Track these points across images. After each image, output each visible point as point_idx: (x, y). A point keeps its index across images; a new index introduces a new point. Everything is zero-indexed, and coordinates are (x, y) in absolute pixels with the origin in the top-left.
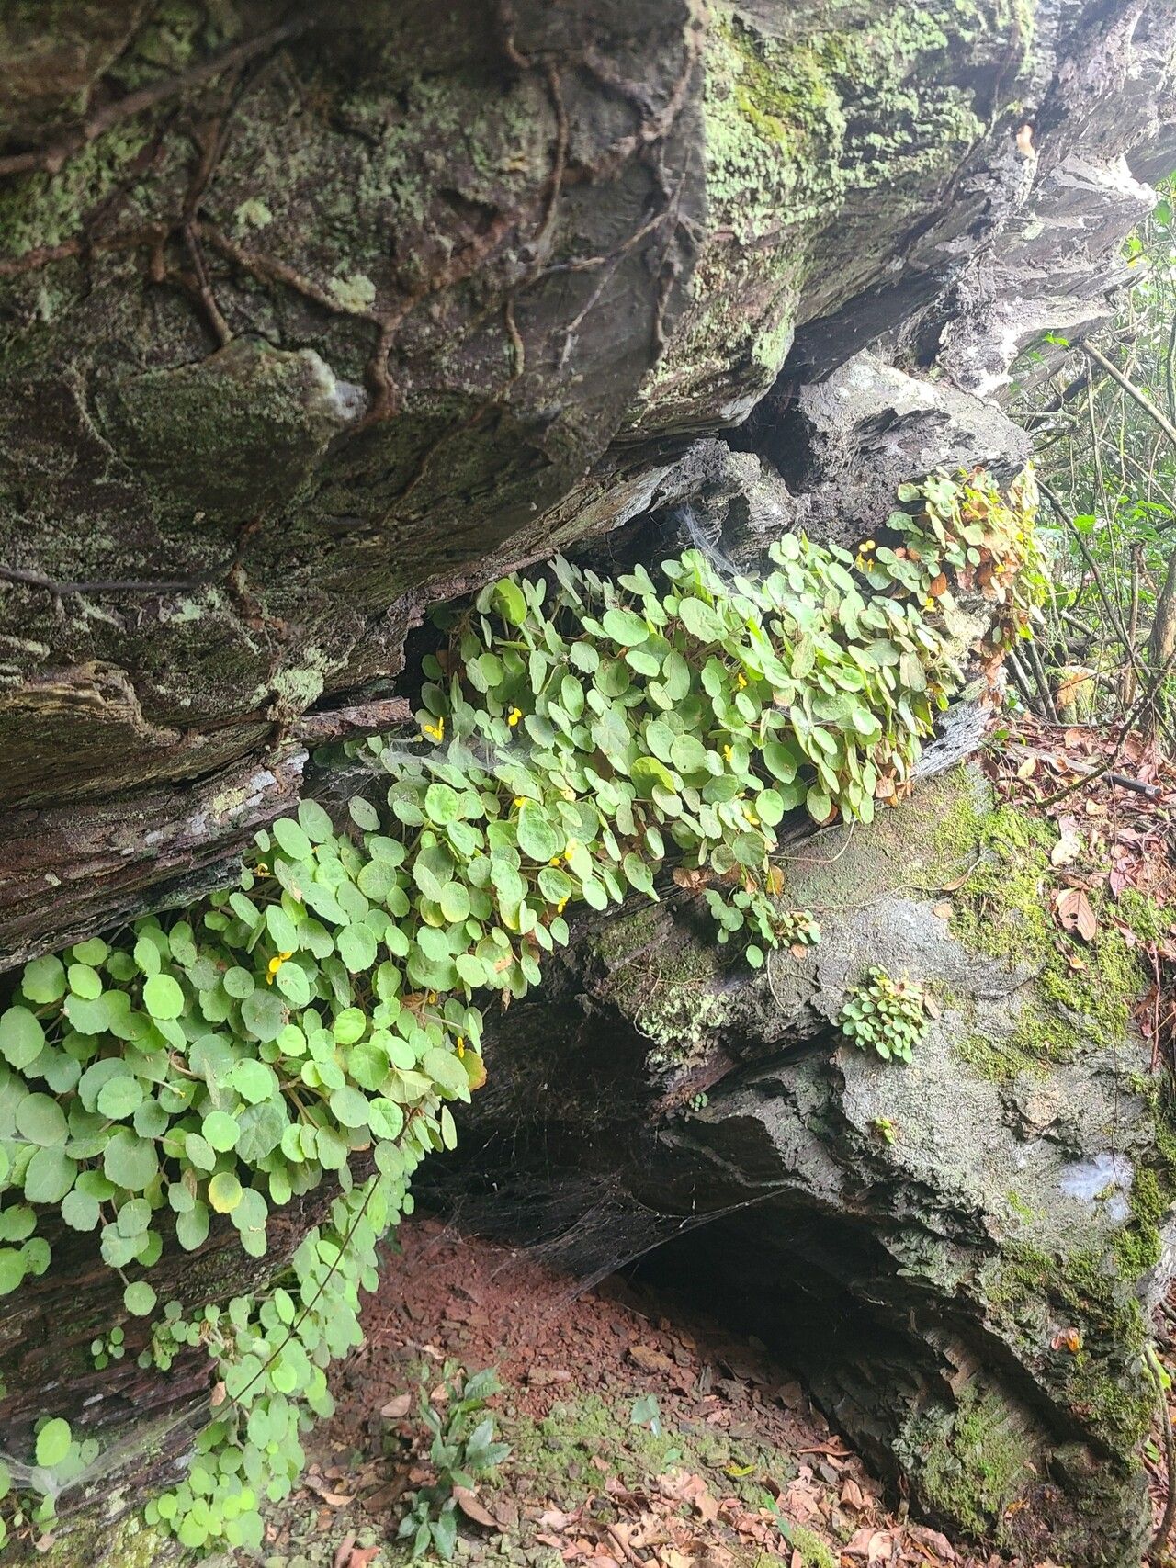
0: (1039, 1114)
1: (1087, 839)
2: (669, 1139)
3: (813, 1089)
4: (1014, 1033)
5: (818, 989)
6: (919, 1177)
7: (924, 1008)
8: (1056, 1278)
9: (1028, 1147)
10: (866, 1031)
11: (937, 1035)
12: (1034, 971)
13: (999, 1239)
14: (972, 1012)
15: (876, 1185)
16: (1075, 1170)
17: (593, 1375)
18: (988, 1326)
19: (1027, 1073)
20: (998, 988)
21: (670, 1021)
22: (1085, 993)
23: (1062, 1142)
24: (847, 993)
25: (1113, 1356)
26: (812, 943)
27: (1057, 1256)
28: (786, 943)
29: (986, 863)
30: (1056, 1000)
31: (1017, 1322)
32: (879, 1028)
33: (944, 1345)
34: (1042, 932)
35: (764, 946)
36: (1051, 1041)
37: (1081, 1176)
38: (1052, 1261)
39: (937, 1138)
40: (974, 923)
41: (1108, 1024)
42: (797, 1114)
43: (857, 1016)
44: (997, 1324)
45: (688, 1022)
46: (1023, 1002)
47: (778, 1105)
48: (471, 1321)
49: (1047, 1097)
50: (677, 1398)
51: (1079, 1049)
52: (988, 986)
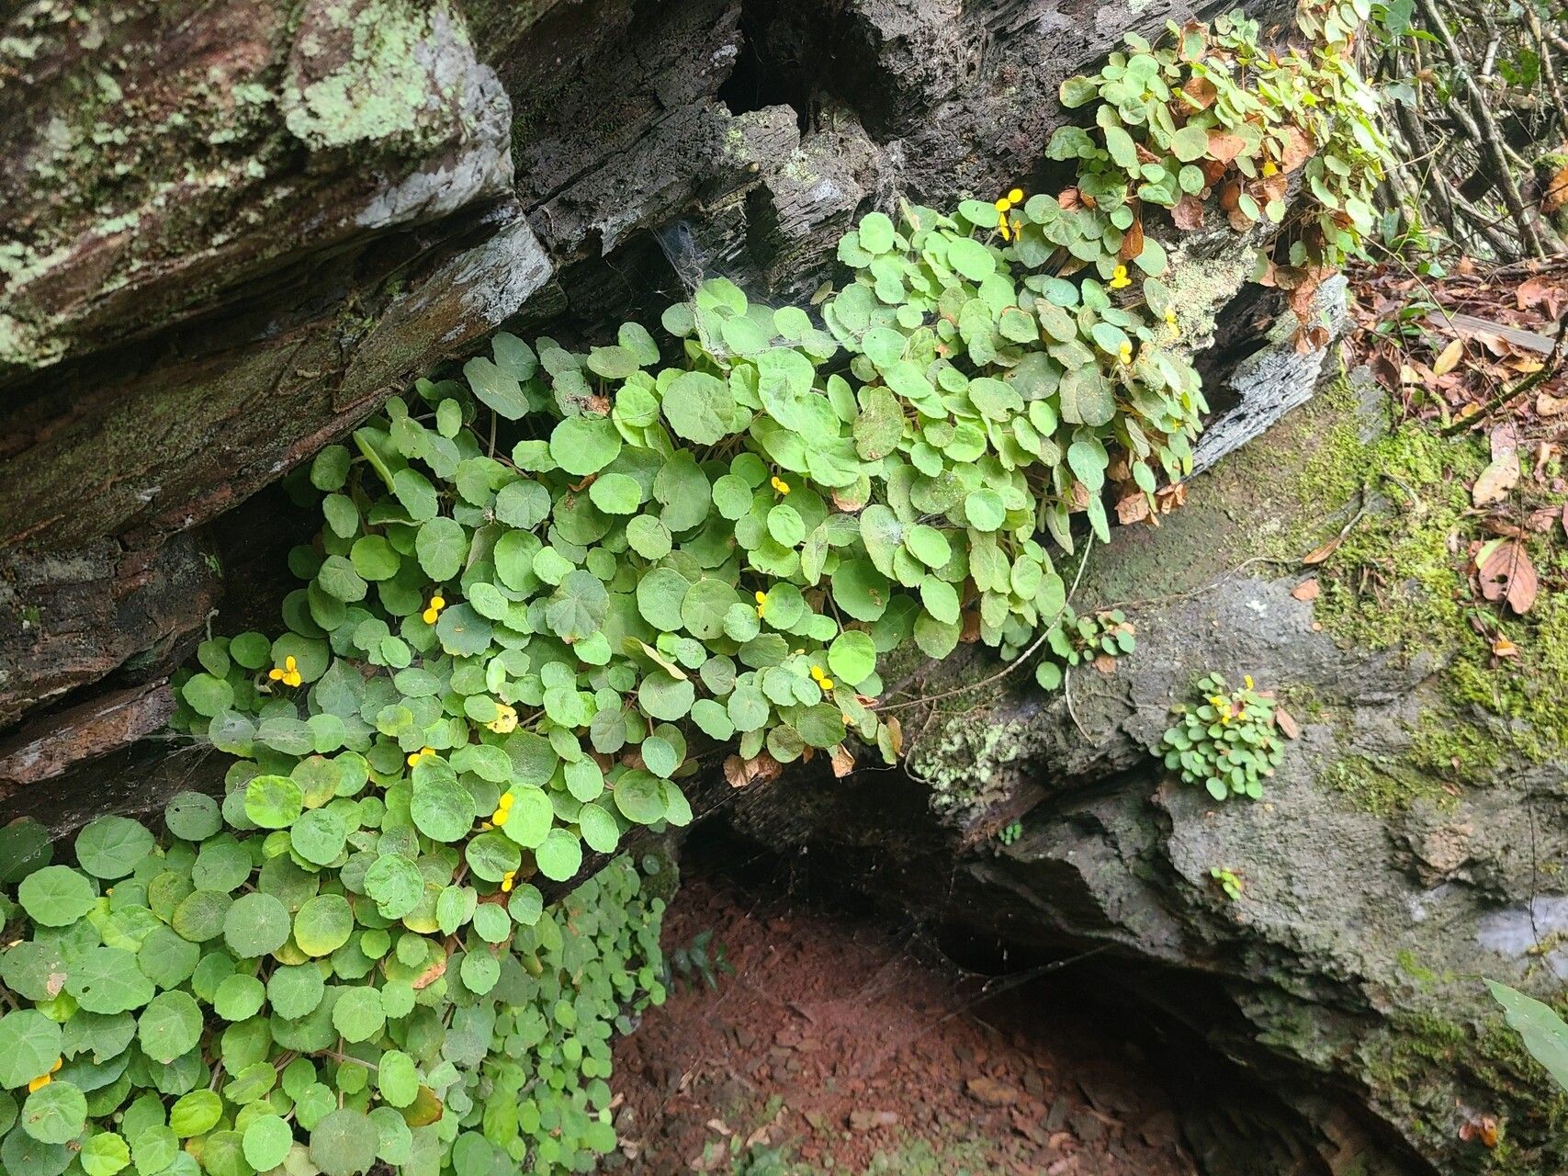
0: (1442, 855)
1: (1533, 458)
2: (980, 873)
3: (1136, 828)
4: (1407, 748)
5: (1133, 711)
6: (1271, 938)
7: (1277, 726)
8: (1466, 1053)
9: (1429, 896)
10: (1194, 763)
11: (1297, 759)
12: (1438, 663)
13: (1386, 1010)
14: (1346, 723)
15: (1220, 942)
16: (1500, 919)
17: (925, 1113)
18: (1374, 1106)
19: (1427, 801)
20: (1385, 689)
21: (951, 760)
22: (1514, 689)
23: (1479, 886)
24: (1171, 714)
25: (1550, 1147)
26: (1122, 653)
27: (1470, 1027)
28: (1088, 655)
29: (1372, 516)
30: (1471, 701)
31: (1414, 1105)
32: (1211, 758)
33: (1323, 1117)
34: (1450, 608)
35: (1062, 663)
36: (1463, 757)
37: (1506, 924)
38: (1462, 1032)
39: (1297, 890)
40: (1349, 604)
41: (1550, 731)
42: (1119, 857)
43: (1181, 745)
44: (1388, 1104)
45: (972, 761)
46: (1422, 706)
47: (1096, 845)
48: (803, 1047)
49: (1455, 833)
50: (1018, 1141)
51: (1502, 767)
52: (1369, 690)
